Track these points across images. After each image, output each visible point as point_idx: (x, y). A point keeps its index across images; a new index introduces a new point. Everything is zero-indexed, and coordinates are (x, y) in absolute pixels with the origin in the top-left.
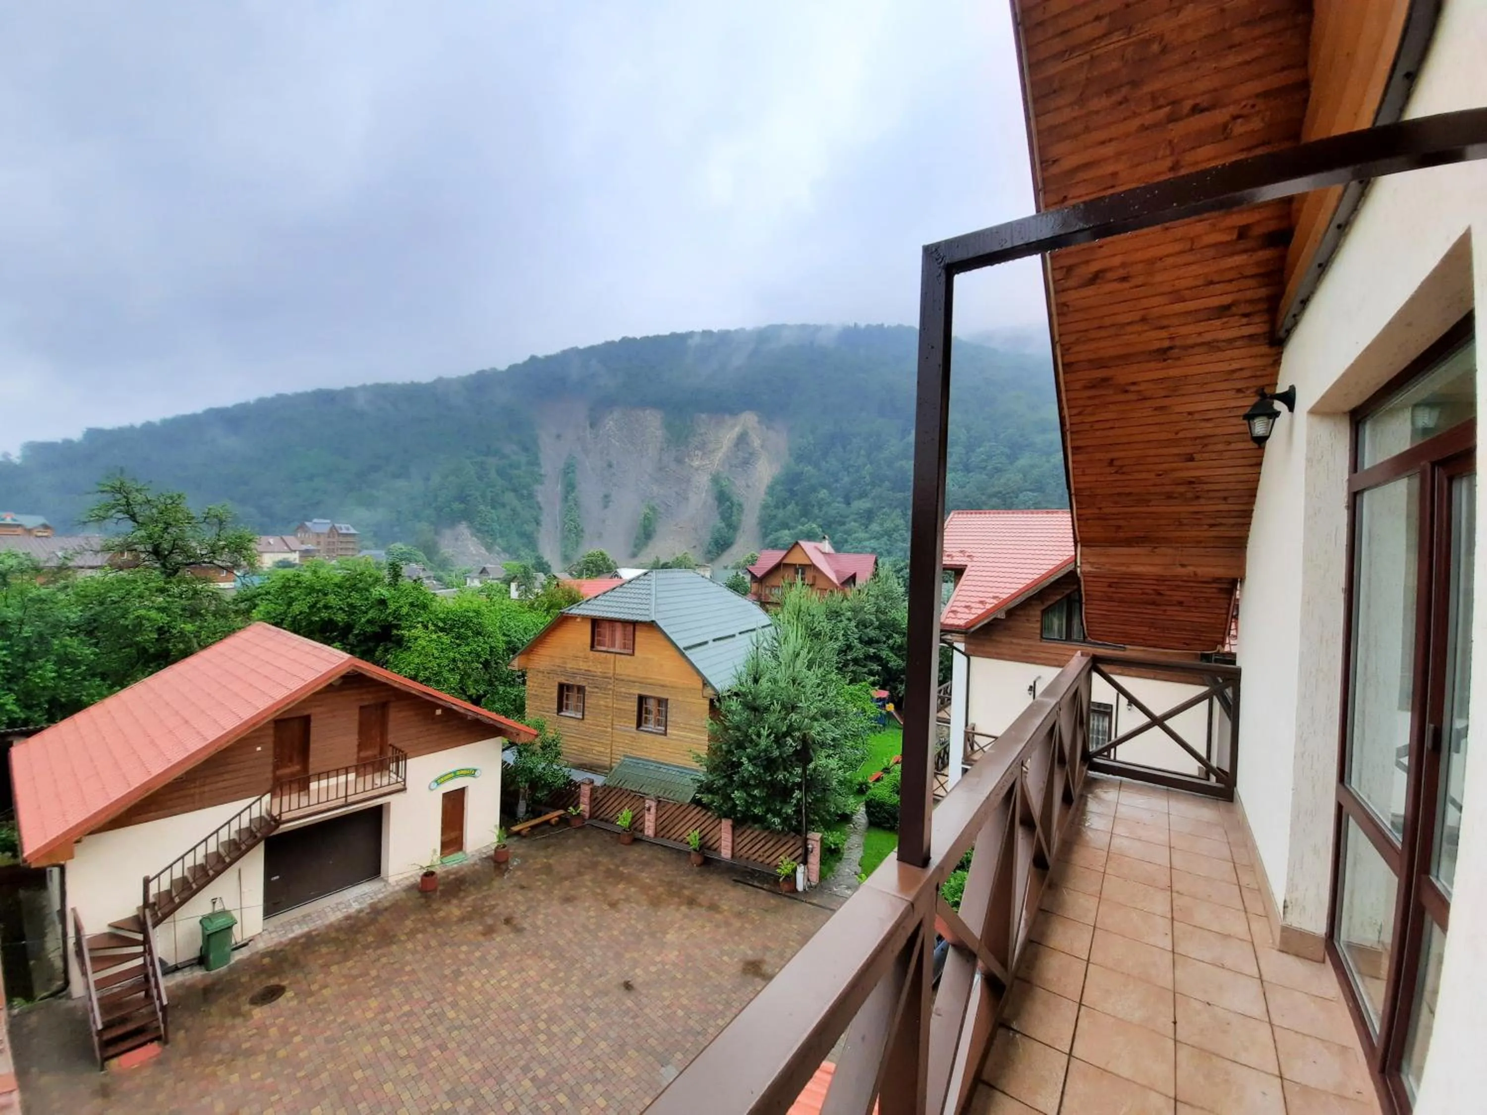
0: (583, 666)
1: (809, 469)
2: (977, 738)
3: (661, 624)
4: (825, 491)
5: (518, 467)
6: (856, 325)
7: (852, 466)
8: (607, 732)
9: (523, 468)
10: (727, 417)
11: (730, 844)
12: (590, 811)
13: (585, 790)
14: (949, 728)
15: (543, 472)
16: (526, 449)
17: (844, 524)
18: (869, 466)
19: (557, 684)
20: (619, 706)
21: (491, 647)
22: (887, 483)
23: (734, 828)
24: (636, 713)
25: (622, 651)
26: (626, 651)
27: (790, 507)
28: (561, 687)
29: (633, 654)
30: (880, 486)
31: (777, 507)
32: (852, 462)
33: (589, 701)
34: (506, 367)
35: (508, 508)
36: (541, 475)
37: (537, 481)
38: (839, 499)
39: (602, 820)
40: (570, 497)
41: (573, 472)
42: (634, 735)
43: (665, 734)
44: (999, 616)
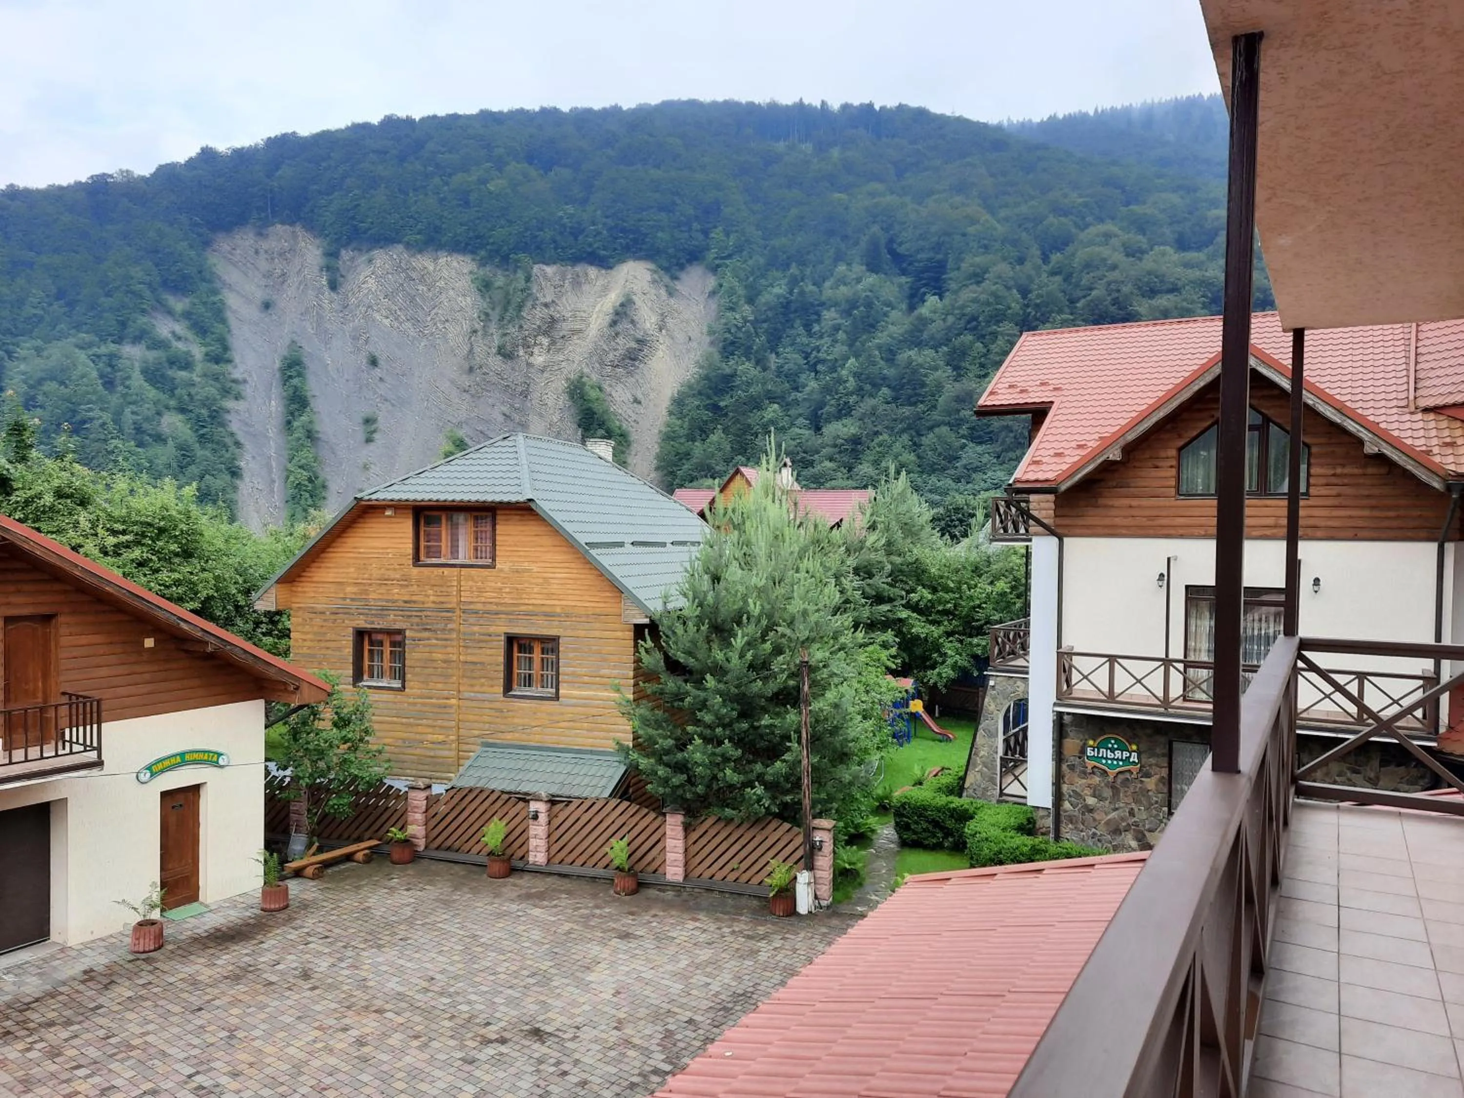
0: (398, 593)
1: (746, 369)
2: (1076, 660)
3: (545, 506)
4: (776, 406)
5: (187, 365)
6: (823, 103)
7: (823, 361)
8: (451, 706)
9: (199, 368)
10: (593, 272)
11: (680, 857)
12: (427, 837)
13: (418, 799)
14: (1025, 680)
15: (237, 375)
16: (201, 330)
17: (811, 464)
18: (852, 360)
19: (351, 630)
20: (469, 658)
21: (217, 578)
22: (885, 390)
23: (687, 828)
24: (502, 668)
25: (473, 561)
26: (480, 562)
27: (714, 438)
28: (360, 635)
29: (492, 566)
30: (871, 396)
31: (691, 438)
32: (822, 355)
33: (416, 655)
34: (152, 170)
35: (170, 442)
36: (235, 381)
37: (226, 392)
38: (801, 421)
39: (449, 849)
40: (296, 424)
41: (300, 375)
42: (497, 705)
43: (557, 697)
44: (1111, 457)
